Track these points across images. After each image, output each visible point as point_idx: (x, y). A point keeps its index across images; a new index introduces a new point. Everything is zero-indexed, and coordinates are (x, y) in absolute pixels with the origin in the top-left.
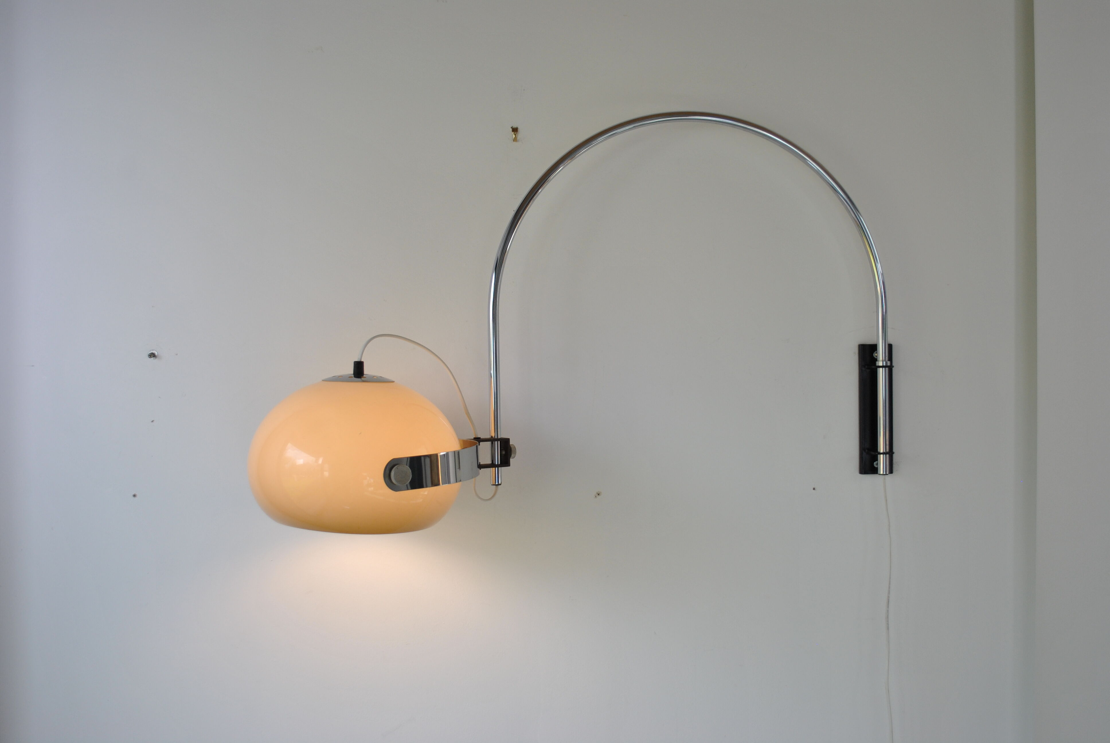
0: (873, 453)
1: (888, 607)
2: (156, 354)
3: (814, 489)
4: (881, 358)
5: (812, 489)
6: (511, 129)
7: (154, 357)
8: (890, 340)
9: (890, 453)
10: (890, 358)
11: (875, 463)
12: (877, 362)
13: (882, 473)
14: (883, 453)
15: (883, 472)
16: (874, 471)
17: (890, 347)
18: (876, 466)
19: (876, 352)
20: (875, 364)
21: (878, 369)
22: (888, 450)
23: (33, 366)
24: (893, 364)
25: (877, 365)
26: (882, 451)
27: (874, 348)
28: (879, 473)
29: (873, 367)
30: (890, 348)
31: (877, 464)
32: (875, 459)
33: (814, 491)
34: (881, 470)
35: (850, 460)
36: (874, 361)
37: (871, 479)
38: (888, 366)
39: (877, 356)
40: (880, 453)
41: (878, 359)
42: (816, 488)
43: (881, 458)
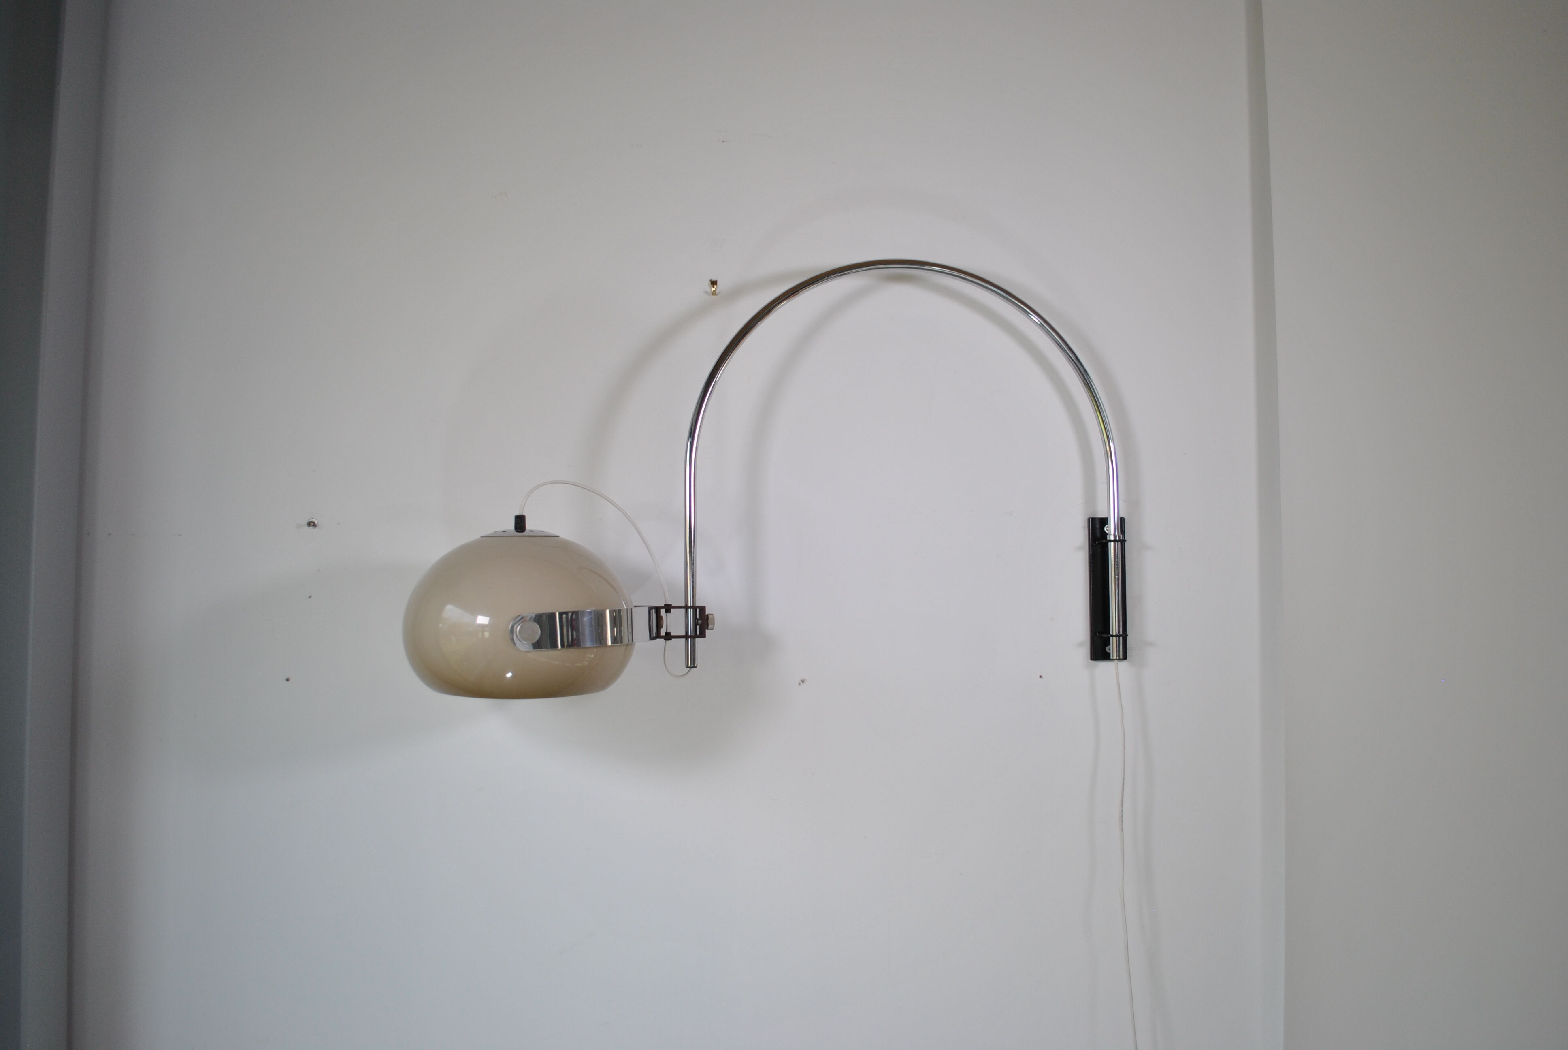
0: (1105, 636)
1: (1122, 806)
2: (316, 522)
3: (1041, 677)
4: (1112, 532)
5: (1039, 677)
6: (710, 282)
7: (313, 526)
8: (1122, 514)
9: (1124, 636)
10: (1123, 532)
11: (1107, 647)
12: (1108, 536)
13: (1115, 659)
14: (1116, 636)
15: (1117, 657)
16: (1106, 657)
18: (1108, 651)
19: (1107, 526)
20: (1106, 538)
21: (1109, 543)
22: (1121, 633)
23: (180, 535)
24: (1126, 539)
25: (1108, 539)
26: (1114, 633)
27: (1104, 521)
28: (1111, 658)
29: (1104, 541)
30: (1122, 521)
31: (1110, 649)
32: (1107, 643)
33: (1040, 679)
34: (1114, 655)
35: (1080, 645)
36: (1104, 535)
37: (1103, 665)
38: (1120, 540)
39: (1108, 530)
40: (1113, 636)
41: (1109, 533)
42: (1042, 676)
43: (1113, 641)
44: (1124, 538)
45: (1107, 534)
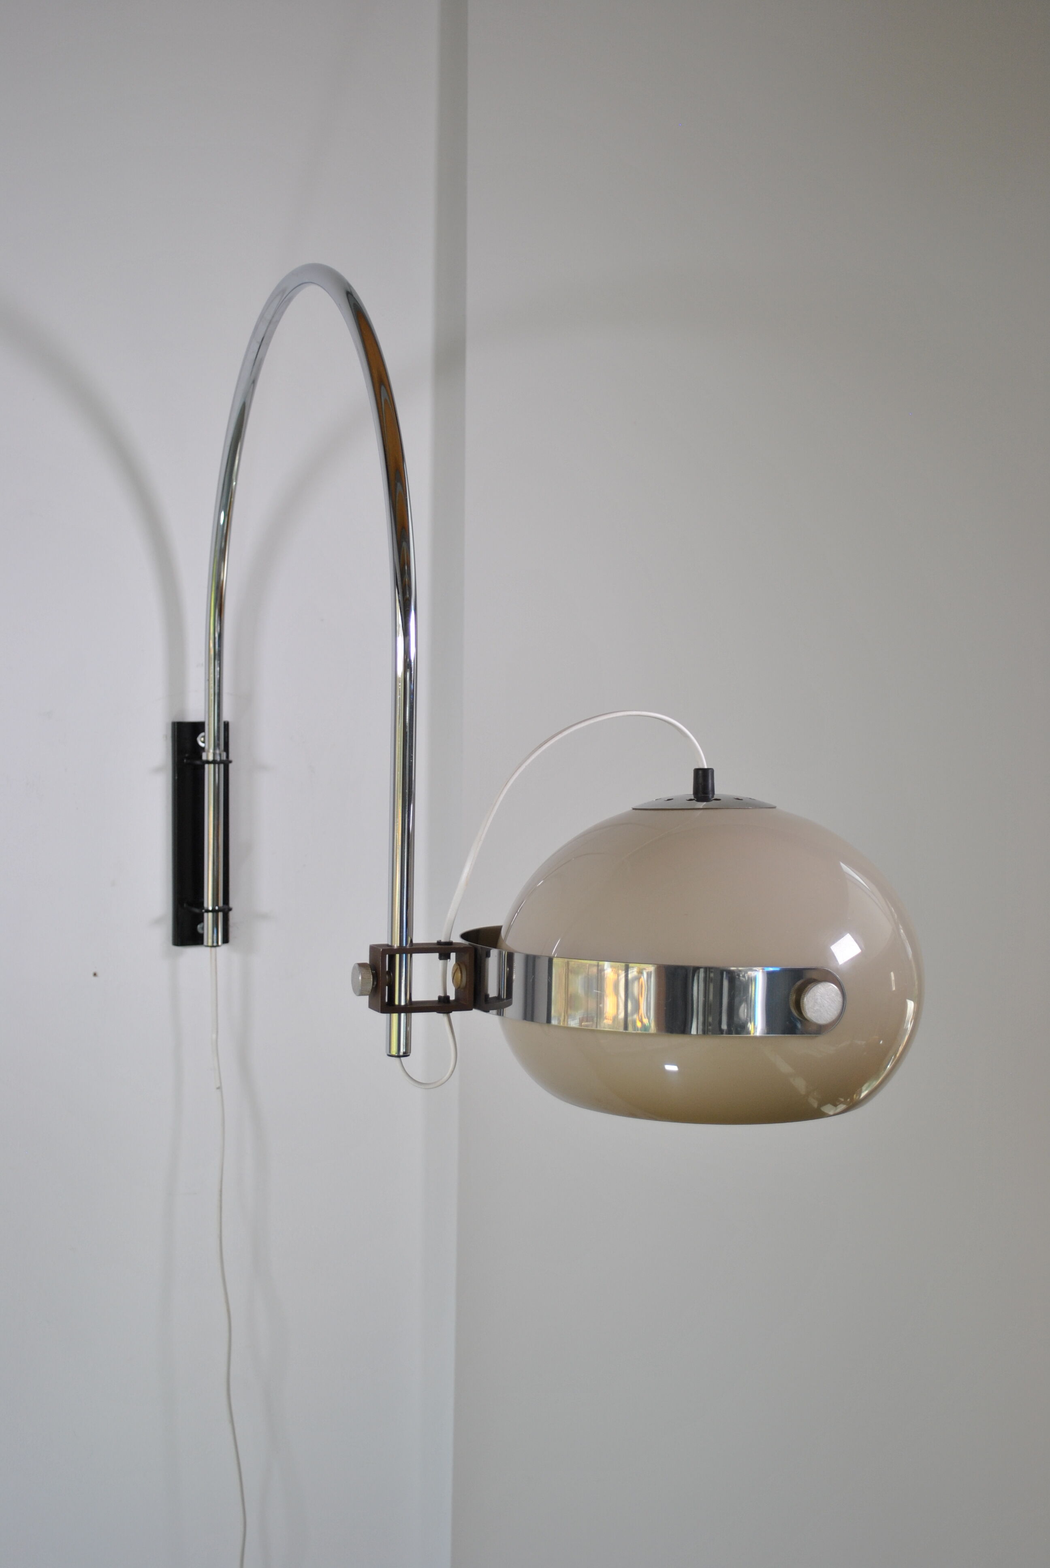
0: (197, 911)
3: (95, 975)
4: (210, 749)
5: (92, 976)
8: (226, 717)
9: (224, 910)
10: (226, 748)
11: (199, 926)
12: (204, 755)
13: (210, 944)
14: (213, 911)
15: (213, 942)
16: (196, 941)
17: (226, 725)
18: (200, 931)
19: (202, 734)
20: (201, 757)
21: (206, 767)
22: (220, 908)
24: (231, 758)
25: (204, 759)
26: (210, 908)
27: (196, 729)
28: (204, 942)
29: (198, 762)
30: (224, 728)
31: (203, 928)
32: (200, 919)
33: (95, 978)
34: (208, 938)
35: (158, 921)
36: (198, 751)
37: (191, 952)
38: (221, 762)
39: (204, 742)
40: (208, 911)
41: (207, 748)
42: (99, 974)
43: (209, 918)
44: (228, 756)
45: (203, 749)
